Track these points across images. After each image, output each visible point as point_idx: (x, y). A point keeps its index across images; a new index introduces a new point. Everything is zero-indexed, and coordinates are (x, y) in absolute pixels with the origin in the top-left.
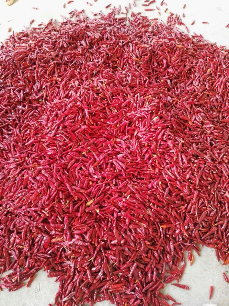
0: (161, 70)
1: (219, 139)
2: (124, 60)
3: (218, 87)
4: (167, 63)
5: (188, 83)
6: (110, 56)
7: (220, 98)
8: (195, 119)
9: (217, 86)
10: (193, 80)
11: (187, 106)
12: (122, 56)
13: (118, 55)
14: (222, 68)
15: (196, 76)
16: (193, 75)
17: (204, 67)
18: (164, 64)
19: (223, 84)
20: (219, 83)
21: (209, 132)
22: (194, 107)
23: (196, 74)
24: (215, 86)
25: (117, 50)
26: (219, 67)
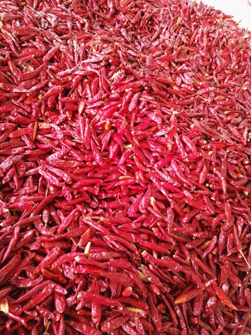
3: (198, 41)
4: (114, 8)
8: (182, 82)
9: (196, 41)
14: (197, 17)
15: (162, 28)
17: (171, 15)
18: (109, 9)
23: (162, 25)
24: (194, 40)
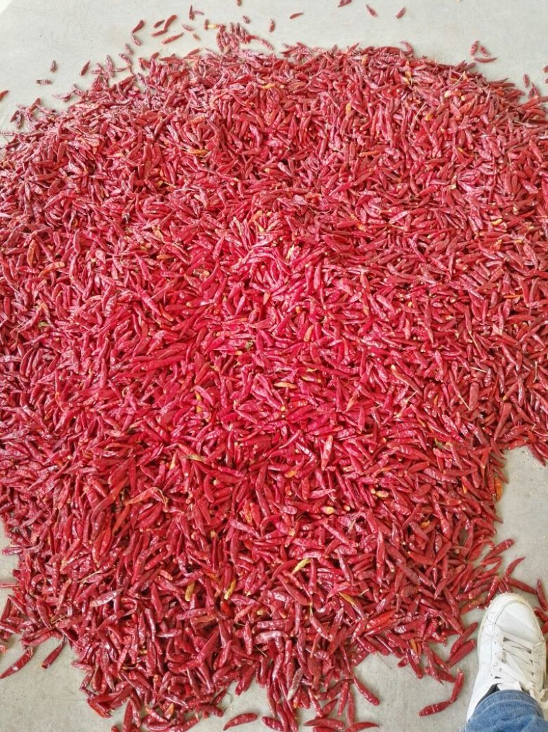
0: (254, 151)
1: (431, 233)
2: (172, 164)
5: (321, 151)
6: (141, 169)
7: (395, 153)
10: (328, 141)
11: (340, 199)
12: (164, 159)
13: (155, 161)
16: (321, 131)
19: (388, 122)
20: (380, 124)
21: (405, 228)
22: (354, 193)
25: (149, 150)
26: (364, 93)
